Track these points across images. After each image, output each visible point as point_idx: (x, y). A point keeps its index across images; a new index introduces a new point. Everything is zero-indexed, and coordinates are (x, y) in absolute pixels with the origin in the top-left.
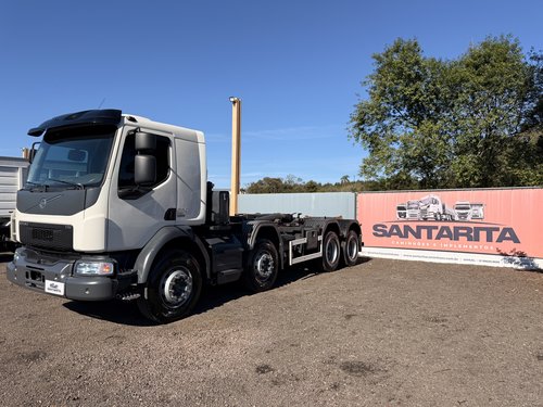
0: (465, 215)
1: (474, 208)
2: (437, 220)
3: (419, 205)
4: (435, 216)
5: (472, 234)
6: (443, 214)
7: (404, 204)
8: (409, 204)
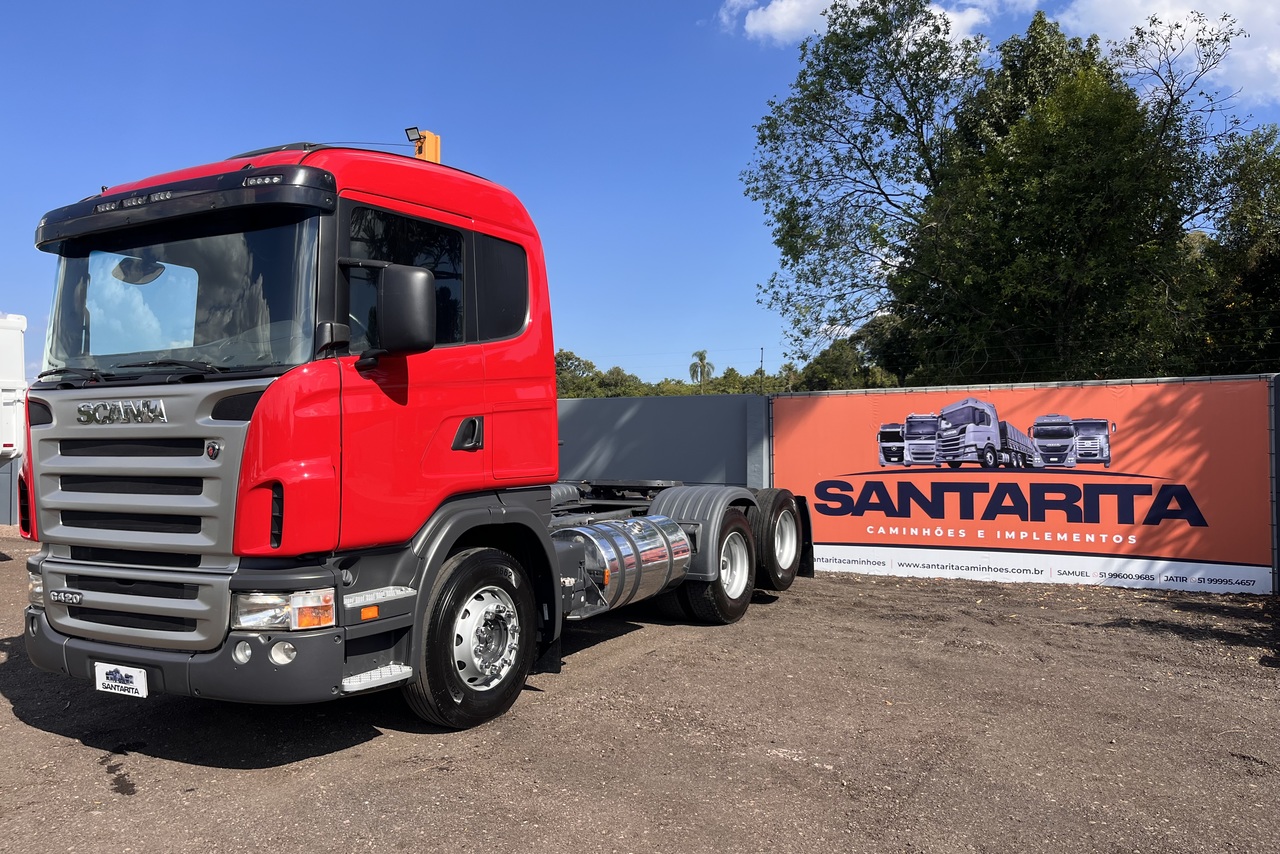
0: (1061, 453)
1: (1083, 433)
2: (985, 467)
3: (936, 426)
4: (980, 456)
5: (1080, 504)
6: (1002, 450)
7: (897, 426)
8: (911, 426)
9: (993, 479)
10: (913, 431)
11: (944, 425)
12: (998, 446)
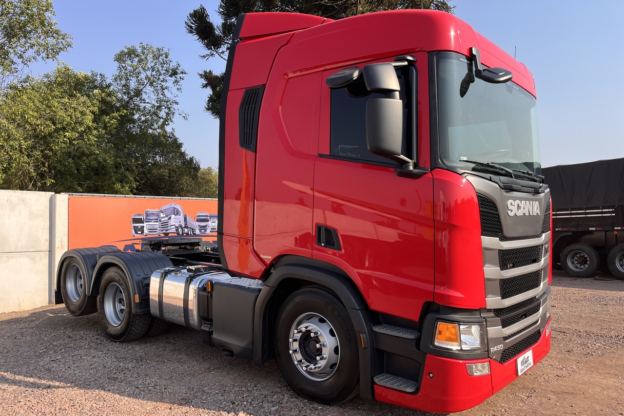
0: (204, 228)
3: (159, 216)
4: (177, 230)
6: (185, 227)
7: (141, 215)
8: (147, 215)
10: (148, 218)
11: (162, 215)
12: (183, 226)
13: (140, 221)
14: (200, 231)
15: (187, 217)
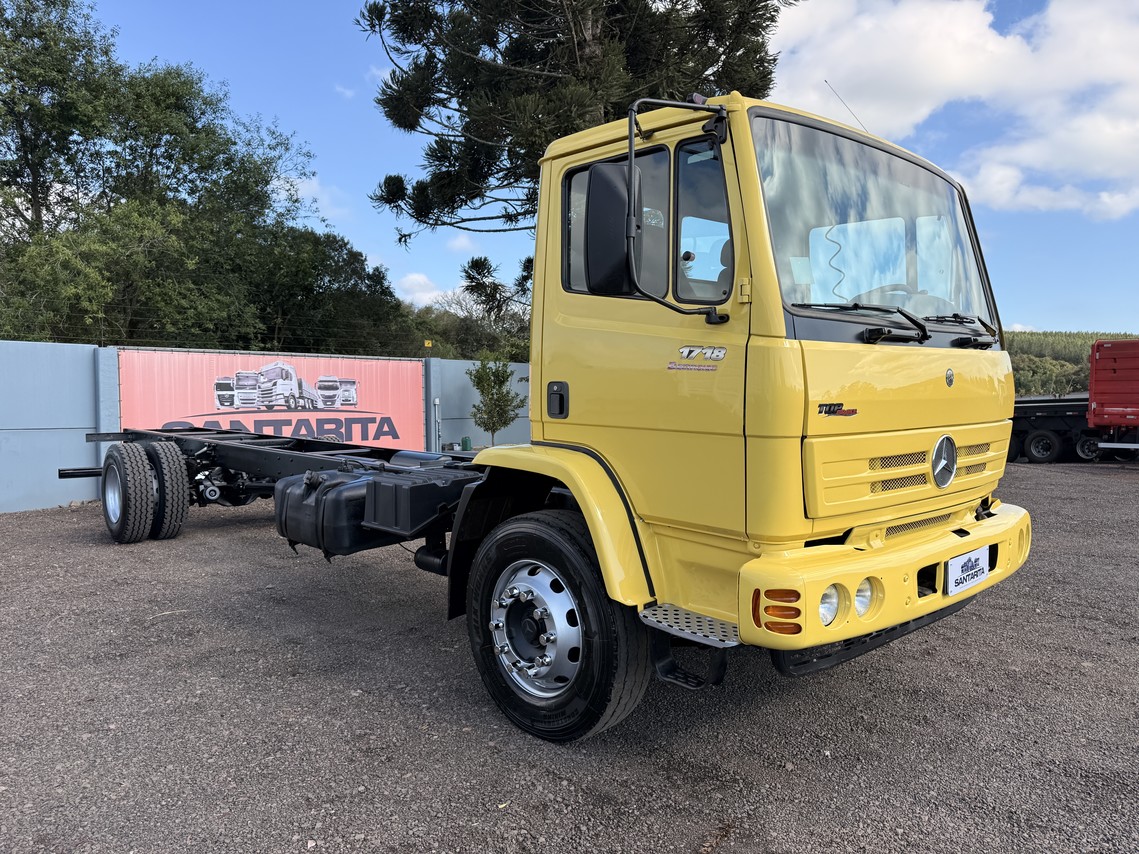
0: (332, 399)
1: (344, 387)
2: (290, 409)
3: (257, 380)
4: (287, 401)
5: (343, 430)
6: (300, 397)
7: (229, 378)
8: (239, 379)
9: (295, 417)
10: (241, 383)
11: (262, 379)
12: (297, 395)
13: (228, 387)
14: (325, 403)
15: (304, 384)
